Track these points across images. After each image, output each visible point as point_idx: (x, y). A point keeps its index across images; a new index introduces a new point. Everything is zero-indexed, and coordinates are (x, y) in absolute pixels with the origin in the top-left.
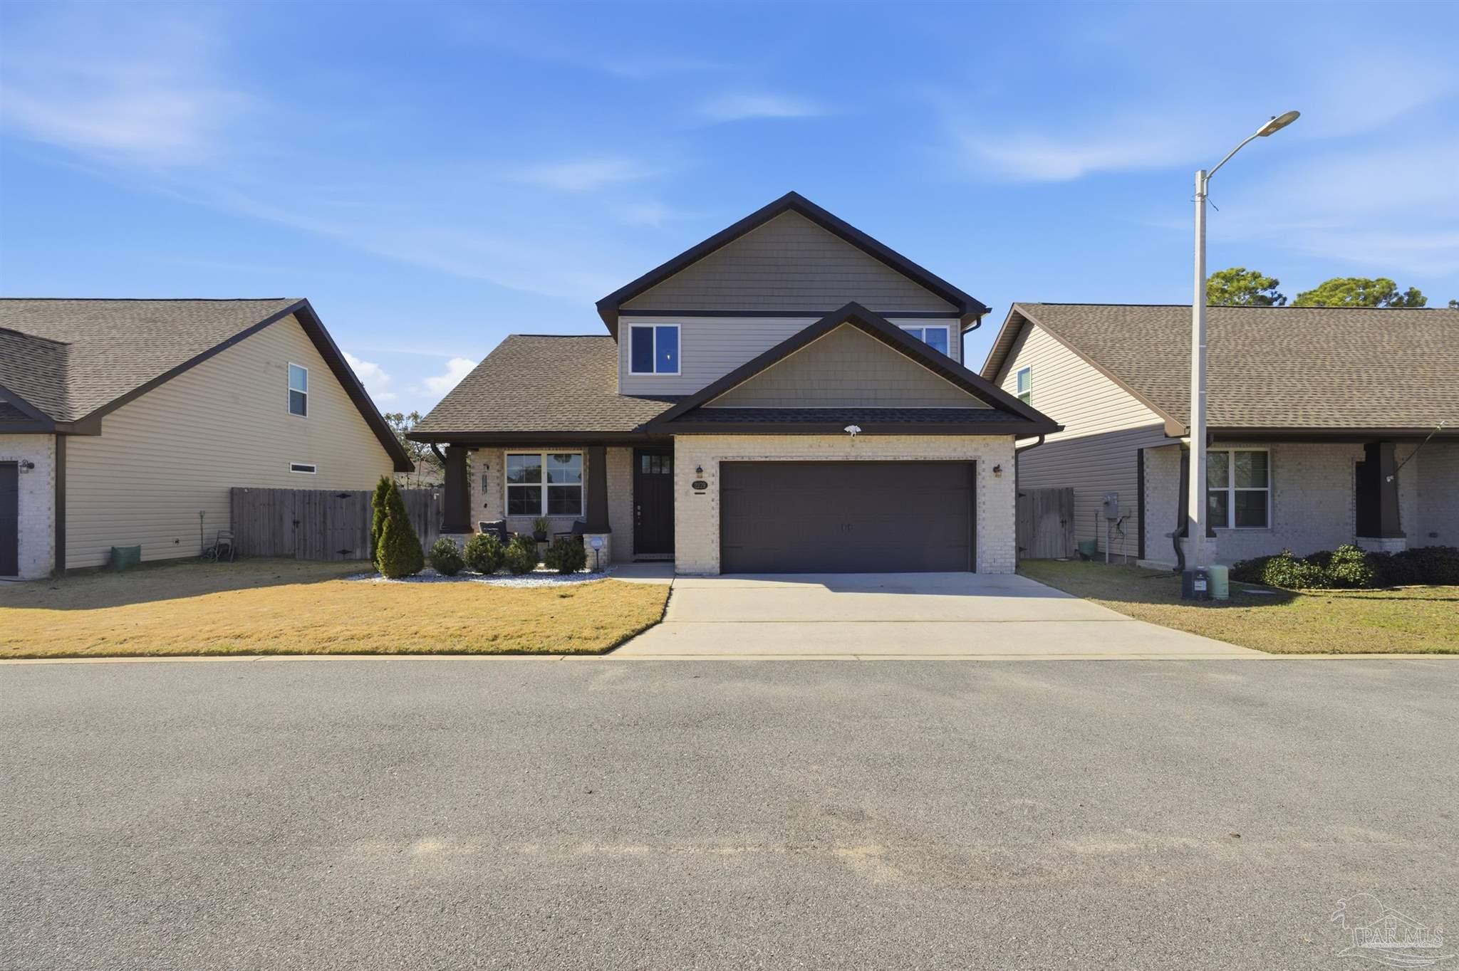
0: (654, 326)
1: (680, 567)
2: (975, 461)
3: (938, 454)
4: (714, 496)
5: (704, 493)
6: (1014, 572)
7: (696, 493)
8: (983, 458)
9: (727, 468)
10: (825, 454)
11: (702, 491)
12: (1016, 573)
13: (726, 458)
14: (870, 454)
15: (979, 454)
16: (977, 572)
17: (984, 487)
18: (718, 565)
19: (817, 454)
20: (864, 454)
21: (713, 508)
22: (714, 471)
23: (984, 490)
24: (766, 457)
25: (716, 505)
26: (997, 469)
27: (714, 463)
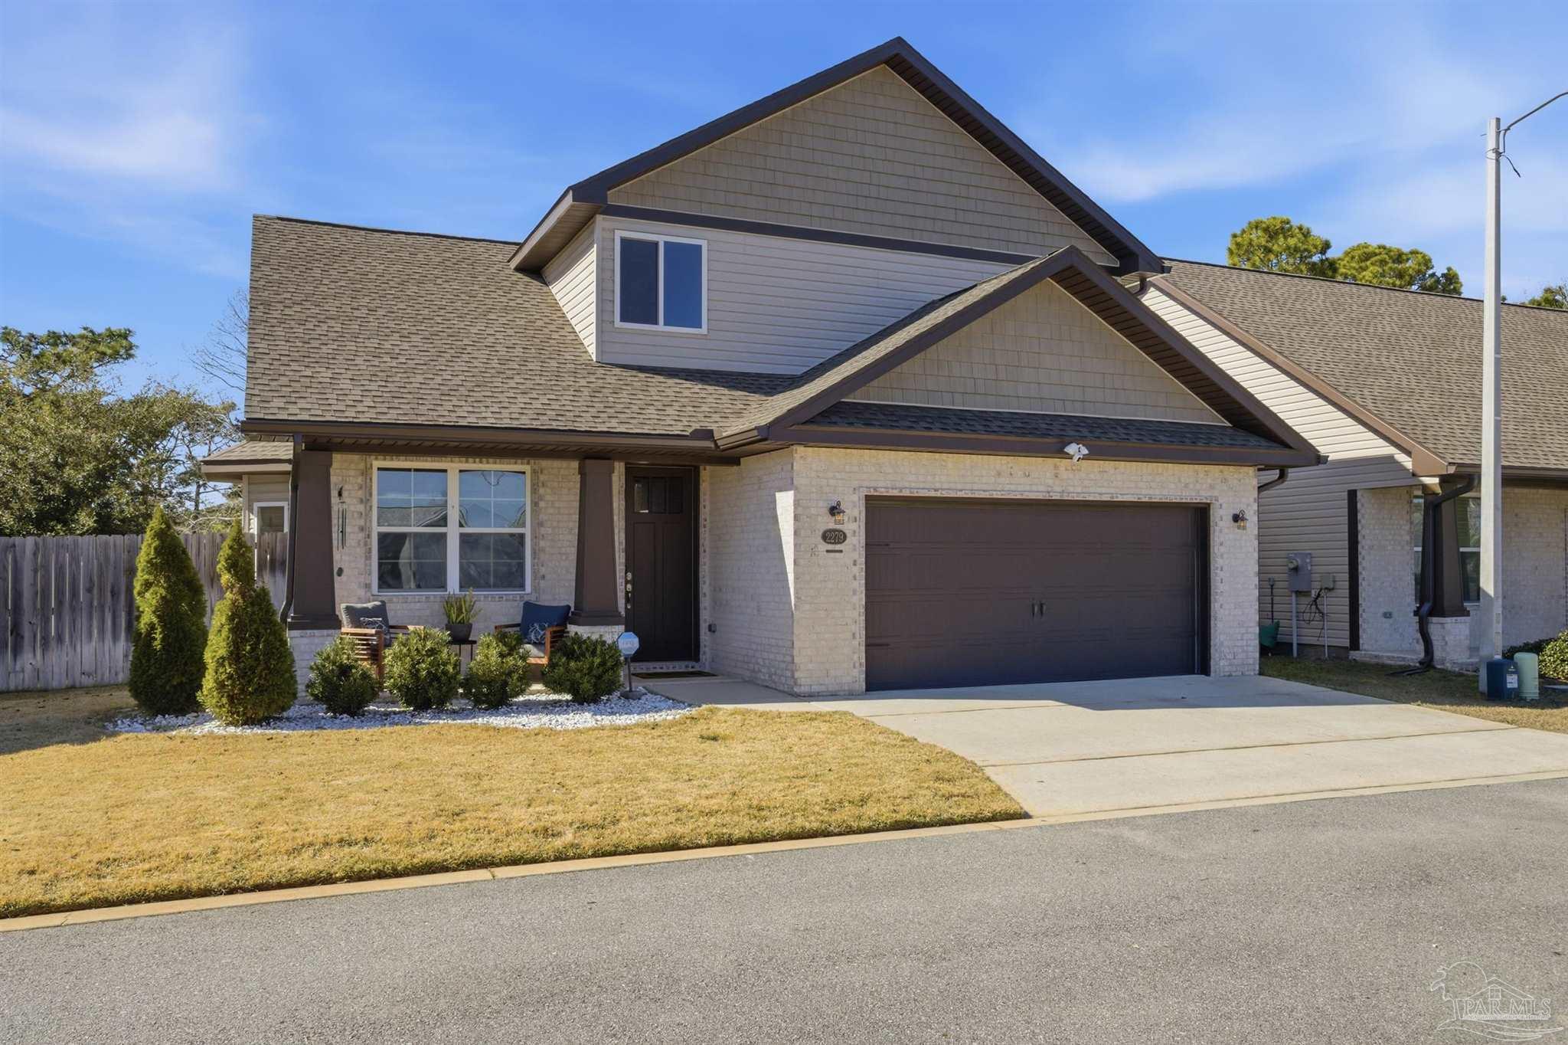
0: (661, 240)
1: (802, 681)
2: (1209, 505)
3: (1165, 492)
4: (855, 556)
5: (841, 551)
6: (1257, 672)
7: (828, 551)
8: (1221, 501)
9: (877, 506)
10: (1020, 488)
11: (838, 547)
12: (1261, 674)
13: (875, 489)
14: (1079, 490)
15: (1216, 493)
16: (1212, 674)
17: (1221, 544)
18: (863, 676)
19: (1007, 487)
20: (1071, 489)
21: (855, 578)
22: (856, 513)
23: (1222, 549)
24: (936, 490)
25: (859, 571)
26: (1236, 518)
27: (855, 498)
